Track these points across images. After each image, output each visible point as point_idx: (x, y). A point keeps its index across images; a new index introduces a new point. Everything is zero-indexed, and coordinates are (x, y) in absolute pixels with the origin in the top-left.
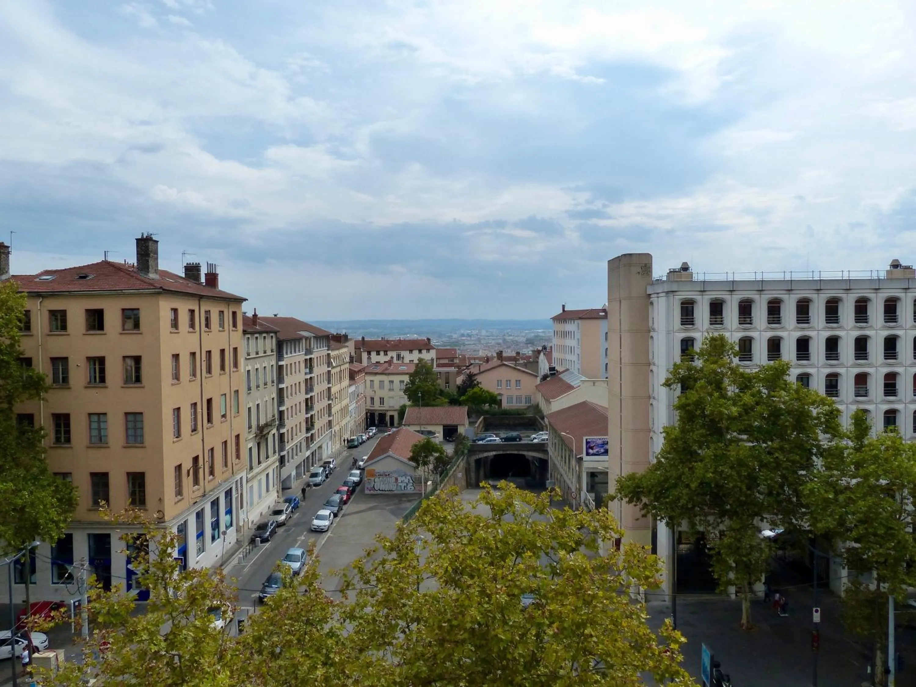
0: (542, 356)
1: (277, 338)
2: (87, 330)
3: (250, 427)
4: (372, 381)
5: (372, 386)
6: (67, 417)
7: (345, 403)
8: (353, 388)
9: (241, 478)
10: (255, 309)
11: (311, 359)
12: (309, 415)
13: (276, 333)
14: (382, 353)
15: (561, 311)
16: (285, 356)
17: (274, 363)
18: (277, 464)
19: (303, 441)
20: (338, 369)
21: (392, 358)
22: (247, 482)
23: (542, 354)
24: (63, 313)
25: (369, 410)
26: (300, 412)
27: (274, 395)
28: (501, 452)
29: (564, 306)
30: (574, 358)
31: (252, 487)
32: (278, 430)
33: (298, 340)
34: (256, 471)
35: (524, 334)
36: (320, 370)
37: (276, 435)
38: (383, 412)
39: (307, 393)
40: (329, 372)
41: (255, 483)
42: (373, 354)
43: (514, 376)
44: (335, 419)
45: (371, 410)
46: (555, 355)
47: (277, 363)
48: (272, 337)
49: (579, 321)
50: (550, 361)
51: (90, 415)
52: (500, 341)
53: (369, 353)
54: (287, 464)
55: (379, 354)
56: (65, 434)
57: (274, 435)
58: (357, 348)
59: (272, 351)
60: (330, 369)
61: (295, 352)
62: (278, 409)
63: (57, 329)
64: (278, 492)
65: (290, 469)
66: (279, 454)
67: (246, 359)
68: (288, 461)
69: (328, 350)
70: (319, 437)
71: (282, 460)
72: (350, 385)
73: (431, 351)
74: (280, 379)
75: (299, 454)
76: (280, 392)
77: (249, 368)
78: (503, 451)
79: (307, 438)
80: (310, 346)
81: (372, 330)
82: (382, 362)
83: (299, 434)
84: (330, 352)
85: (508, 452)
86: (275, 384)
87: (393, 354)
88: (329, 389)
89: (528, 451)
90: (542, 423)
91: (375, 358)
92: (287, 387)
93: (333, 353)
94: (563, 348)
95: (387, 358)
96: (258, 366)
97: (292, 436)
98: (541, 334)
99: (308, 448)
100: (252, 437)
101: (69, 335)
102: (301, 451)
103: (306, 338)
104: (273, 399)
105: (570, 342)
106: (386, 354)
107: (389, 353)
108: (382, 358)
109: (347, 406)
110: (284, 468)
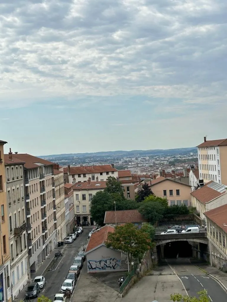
0: (191, 173)
1: (24, 168)
3: (11, 230)
4: (77, 195)
5: (77, 198)
7: (62, 211)
8: (67, 200)
9: (7, 266)
10: (10, 149)
11: (43, 181)
12: (43, 220)
13: (23, 164)
14: (82, 176)
15: (204, 142)
16: (29, 180)
17: (22, 185)
18: (27, 255)
19: (41, 238)
20: (58, 188)
21: (90, 178)
22: (11, 268)
23: (191, 172)
25: (76, 215)
26: (38, 218)
27: (24, 207)
28: (175, 240)
29: (205, 138)
30: (215, 173)
31: (13, 272)
32: (27, 232)
33: (35, 169)
34: (15, 260)
35: (167, 159)
36: (48, 188)
37: (26, 235)
38: (86, 216)
39: (42, 205)
40: (53, 189)
41: (15, 269)
42: (76, 177)
43: (175, 187)
44: (58, 222)
45: (77, 215)
46: (201, 171)
47: (24, 185)
48: (21, 167)
49: (218, 148)
50: (197, 176)
52: (152, 164)
53: (73, 176)
54: (33, 255)
55: (80, 177)
57: (24, 234)
58: (65, 173)
59: (22, 177)
60: (54, 188)
61: (34, 177)
62: (26, 217)
64: (28, 275)
65: (34, 258)
66: (28, 248)
67: (7, 183)
68: (33, 253)
69: (52, 175)
70: (49, 235)
71: (30, 252)
72: (65, 198)
73: (115, 172)
74: (27, 196)
75: (39, 247)
76: (27, 204)
77: (9, 189)
78: (176, 239)
79: (43, 236)
80: (42, 172)
81: (63, 161)
82: (82, 181)
83: (38, 233)
84: (53, 176)
85: (179, 240)
86: (24, 200)
87: (89, 176)
88: (54, 201)
89: (193, 238)
90: (199, 218)
91: (78, 179)
92: (31, 201)
93: (55, 177)
94: (207, 167)
95: (86, 179)
96: (14, 188)
97: (35, 235)
98: (179, 158)
99: (44, 243)
100: (12, 237)
102: (40, 246)
103: (40, 167)
104: (23, 210)
105: (211, 162)
106: (85, 176)
107: (86, 175)
108: (82, 179)
109: (64, 213)
110: (31, 258)
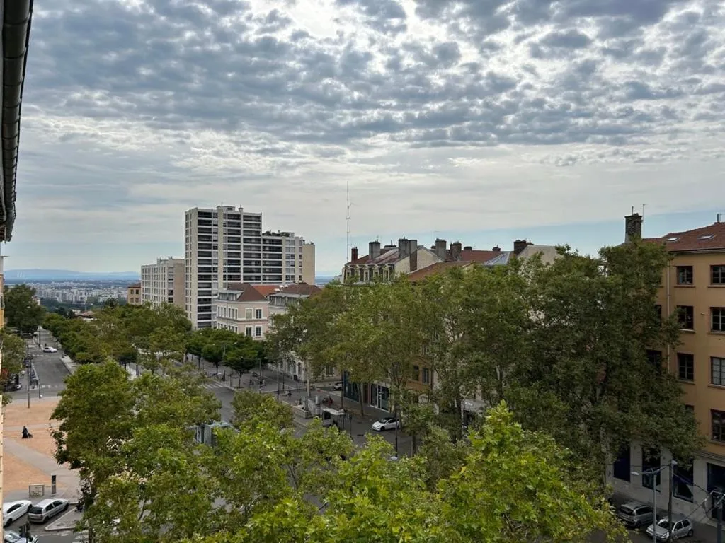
2: (711, 284)
6: (691, 357)
24: (690, 268)
51: (712, 358)
56: (688, 371)
63: (683, 281)
101: (694, 287)
